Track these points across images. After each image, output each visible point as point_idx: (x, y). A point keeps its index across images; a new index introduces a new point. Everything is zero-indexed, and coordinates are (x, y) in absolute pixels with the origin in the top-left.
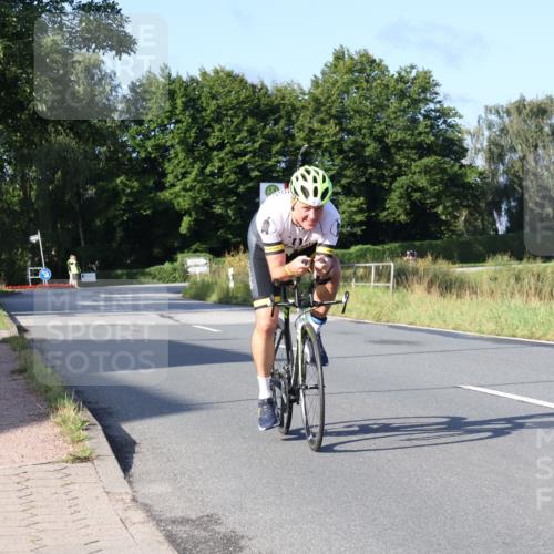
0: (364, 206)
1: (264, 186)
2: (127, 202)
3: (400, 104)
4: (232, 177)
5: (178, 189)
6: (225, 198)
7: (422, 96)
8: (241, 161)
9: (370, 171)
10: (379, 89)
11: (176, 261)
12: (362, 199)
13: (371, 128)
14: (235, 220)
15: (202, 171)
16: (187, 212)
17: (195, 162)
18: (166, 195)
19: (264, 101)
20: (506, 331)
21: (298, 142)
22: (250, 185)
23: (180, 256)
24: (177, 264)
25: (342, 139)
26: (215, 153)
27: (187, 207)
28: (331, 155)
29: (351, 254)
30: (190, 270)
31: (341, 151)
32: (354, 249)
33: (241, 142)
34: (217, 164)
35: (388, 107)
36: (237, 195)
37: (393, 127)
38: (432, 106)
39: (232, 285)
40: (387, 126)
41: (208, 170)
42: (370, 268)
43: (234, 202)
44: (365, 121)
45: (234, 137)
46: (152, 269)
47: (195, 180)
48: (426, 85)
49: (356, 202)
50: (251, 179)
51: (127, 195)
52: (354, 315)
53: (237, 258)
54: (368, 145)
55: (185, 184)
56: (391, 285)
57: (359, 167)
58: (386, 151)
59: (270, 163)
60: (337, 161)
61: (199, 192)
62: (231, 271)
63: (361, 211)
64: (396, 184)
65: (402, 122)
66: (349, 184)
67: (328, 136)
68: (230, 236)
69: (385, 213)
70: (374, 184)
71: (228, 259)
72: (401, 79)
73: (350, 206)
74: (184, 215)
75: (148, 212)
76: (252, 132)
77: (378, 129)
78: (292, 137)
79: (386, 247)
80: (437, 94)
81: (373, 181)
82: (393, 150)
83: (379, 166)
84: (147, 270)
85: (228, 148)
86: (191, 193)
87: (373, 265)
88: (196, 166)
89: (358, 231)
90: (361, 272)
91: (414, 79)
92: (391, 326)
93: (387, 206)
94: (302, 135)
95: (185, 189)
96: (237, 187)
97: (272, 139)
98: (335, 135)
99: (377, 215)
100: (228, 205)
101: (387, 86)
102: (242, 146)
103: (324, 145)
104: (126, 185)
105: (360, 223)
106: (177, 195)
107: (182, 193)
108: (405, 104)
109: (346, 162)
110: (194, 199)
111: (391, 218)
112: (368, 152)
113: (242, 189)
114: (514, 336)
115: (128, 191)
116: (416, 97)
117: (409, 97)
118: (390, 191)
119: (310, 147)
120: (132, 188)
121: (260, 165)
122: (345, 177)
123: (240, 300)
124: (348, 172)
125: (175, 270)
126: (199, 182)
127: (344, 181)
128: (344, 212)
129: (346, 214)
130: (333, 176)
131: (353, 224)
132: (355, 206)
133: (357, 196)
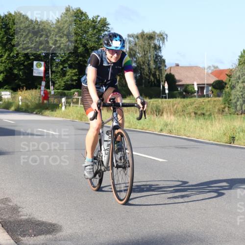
0: (77, 73)
1: (35, 63)
3: (93, 31)
4: (22, 58)
6: (19, 67)
7: (102, 28)
9: (80, 58)
10: (85, 25)
12: (76, 70)
13: (81, 41)
14: (23, 76)
15: (9, 55)
16: (2, 72)
17: (6, 51)
20: (133, 127)
22: (30, 62)
26: (15, 48)
27: (2, 70)
29: (71, 93)
30: (3, 97)
34: (16, 52)
35: (88, 32)
36: (24, 66)
37: (90, 41)
38: (106, 33)
39: (20, 103)
40: (88, 40)
41: (11, 55)
42: (79, 99)
43: (22, 69)
44: (79, 38)
47: (6, 59)
48: (104, 24)
49: (74, 71)
50: (30, 60)
52: (72, 118)
53: (23, 92)
54: (79, 48)
55: (2, 60)
57: (75, 57)
58: (87, 50)
59: (38, 53)
61: (8, 64)
62: (20, 98)
63: (76, 75)
65: (94, 39)
66: (71, 63)
68: (21, 83)
71: (19, 92)
72: (93, 21)
73: (71, 73)
77: (84, 41)
80: (108, 28)
81: (81, 63)
82: (90, 51)
83: (84, 57)
86: (4, 64)
87: (80, 97)
88: (7, 53)
89: (74, 83)
90: (75, 100)
91: (99, 21)
92: (86, 123)
96: (24, 62)
100: (20, 70)
101: (88, 24)
105: (76, 80)
108: (95, 31)
109: (70, 55)
110: (5, 67)
112: (80, 50)
113: (26, 63)
114: (136, 129)
116: (100, 28)
117: (97, 28)
121: (34, 54)
123: (24, 110)
124: (71, 59)
126: (8, 60)
127: (69, 62)
128: (69, 75)
129: (70, 76)
130: (64, 60)
131: (72, 80)
132: (73, 73)
133: (74, 69)
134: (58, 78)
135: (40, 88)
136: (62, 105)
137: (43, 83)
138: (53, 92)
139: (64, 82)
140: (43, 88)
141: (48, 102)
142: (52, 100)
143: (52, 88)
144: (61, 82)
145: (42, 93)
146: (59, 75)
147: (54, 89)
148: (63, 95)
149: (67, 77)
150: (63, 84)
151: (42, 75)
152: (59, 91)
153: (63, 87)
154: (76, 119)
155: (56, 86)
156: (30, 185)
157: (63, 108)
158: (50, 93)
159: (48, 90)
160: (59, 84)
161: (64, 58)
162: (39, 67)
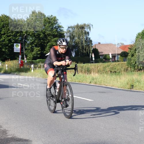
0: (40, 50)
1: (15, 44)
4: (7, 42)
6: (5, 47)
8: (9, 38)
9: (41, 41)
12: (40, 48)
14: (8, 52)
21: (24, 33)
22: (12, 44)
25: (35, 33)
26: (3, 36)
28: (32, 37)
29: (37, 61)
31: (34, 36)
32: (38, 60)
33: (9, 33)
34: (3, 38)
35: (46, 25)
36: (8, 46)
38: (56, 25)
39: (7, 69)
40: (46, 30)
41: (1, 40)
43: (8, 48)
49: (38, 48)
50: (12, 42)
53: (8, 62)
57: (39, 40)
58: (45, 36)
59: (17, 38)
60: (34, 38)
62: (7, 65)
63: (39, 51)
64: (48, 45)
65: (49, 29)
67: (31, 32)
68: (6, 57)
69: (45, 52)
70: (43, 44)
71: (6, 62)
73: (37, 50)
77: (43, 31)
78: (22, 32)
82: (47, 36)
85: (6, 34)
87: (42, 64)
89: (39, 56)
90: (39, 66)
93: (46, 50)
96: (8, 44)
97: (17, 32)
98: (33, 32)
99: (43, 52)
100: (6, 49)
103: (30, 34)
105: (39, 54)
108: (50, 25)
109: (36, 39)
116: (53, 23)
117: (51, 23)
118: (46, 46)
119: (27, 35)
121: (14, 39)
123: (9, 72)
124: (36, 41)
127: (35, 43)
128: (35, 51)
130: (32, 42)
131: (37, 54)
133: (38, 47)
134: (29, 53)
135: (18, 59)
136: (32, 69)
137: (20, 56)
138: (26, 62)
139: (33, 55)
140: (20, 59)
141: (24, 67)
142: (26, 66)
143: (25, 59)
144: (30, 55)
145: (20, 62)
146: (29, 51)
147: (26, 60)
148: (32, 63)
149: (34, 52)
150: (32, 56)
151: (19, 51)
152: (30, 60)
153: (32, 58)
154: (40, 77)
155: (28, 58)
156: (13, 117)
157: (32, 71)
158: (24, 62)
159: (23, 60)
160: (29, 56)
161: (32, 41)
162: (17, 47)
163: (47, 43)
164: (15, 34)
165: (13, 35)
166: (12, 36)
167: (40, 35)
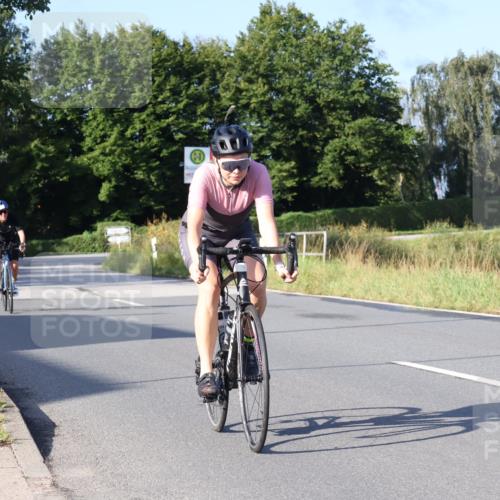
0: (295, 171)
1: (188, 150)
2: (42, 167)
3: (332, 62)
4: (155, 140)
5: (96, 153)
6: (147, 163)
8: (164, 123)
9: (301, 133)
10: (309, 46)
11: (95, 230)
12: (293, 163)
13: (301, 88)
14: (158, 186)
15: (122, 134)
16: (107, 178)
17: (115, 124)
18: (83, 160)
19: (187, 58)
21: (225, 102)
22: (174, 148)
23: (99, 225)
24: (95, 234)
25: (271, 99)
26: (136, 114)
27: (106, 173)
28: (259, 116)
30: (110, 240)
31: (270, 112)
33: (163, 102)
34: (139, 126)
35: (319, 64)
36: (160, 159)
37: (325, 86)
38: (366, 63)
39: (155, 255)
40: (319, 85)
41: (128, 133)
42: (302, 236)
43: (157, 168)
44: (296, 80)
45: (156, 97)
46: (70, 239)
47: (114, 144)
49: (287, 166)
50: (175, 143)
51: (42, 160)
53: (161, 226)
54: (299, 105)
55: (104, 148)
56: (324, 254)
57: (289, 128)
58: (318, 111)
59: (195, 125)
60: (267, 123)
61: (119, 156)
62: (154, 241)
63: (291, 176)
64: (328, 148)
65: (334, 81)
66: (279, 147)
67: (256, 96)
68: (153, 203)
69: (317, 179)
70: (306, 148)
71: (151, 228)
73: (280, 171)
74: (104, 181)
75: (65, 178)
76: (175, 92)
77: (308, 89)
78: (218, 97)
79: (319, 213)
80: (369, 51)
81: (305, 144)
82: (325, 111)
84: (65, 240)
85: (150, 110)
86: (110, 158)
87: (304, 234)
88: (115, 128)
89: (289, 197)
91: (345, 35)
92: (324, 299)
93: (319, 171)
94: (228, 95)
95: (103, 154)
96: (160, 151)
97: (197, 99)
98: (264, 94)
99: (309, 180)
100: (150, 170)
101: (318, 43)
102: (165, 107)
103: (252, 106)
104: (40, 150)
105: (291, 189)
106: (96, 160)
107: (101, 158)
108: (337, 61)
109: (276, 124)
110: (114, 164)
111: (323, 184)
112: (299, 112)
113: (165, 153)
115: (43, 156)
116: (349, 53)
117: (342, 54)
118: (322, 154)
119: (237, 108)
120: (47, 153)
121: (185, 127)
122: (275, 139)
123: (164, 272)
124: (277, 135)
125: (94, 240)
126: (119, 146)
127: (274, 145)
129: (276, 179)
130: (262, 139)
131: (284, 190)
132: (285, 171)
133: (287, 160)
154: (297, 290)
161: (261, 135)
162: (197, 161)
163: (326, 141)
164: (186, 106)
165: (178, 113)
166: (173, 113)
167: (294, 106)
